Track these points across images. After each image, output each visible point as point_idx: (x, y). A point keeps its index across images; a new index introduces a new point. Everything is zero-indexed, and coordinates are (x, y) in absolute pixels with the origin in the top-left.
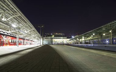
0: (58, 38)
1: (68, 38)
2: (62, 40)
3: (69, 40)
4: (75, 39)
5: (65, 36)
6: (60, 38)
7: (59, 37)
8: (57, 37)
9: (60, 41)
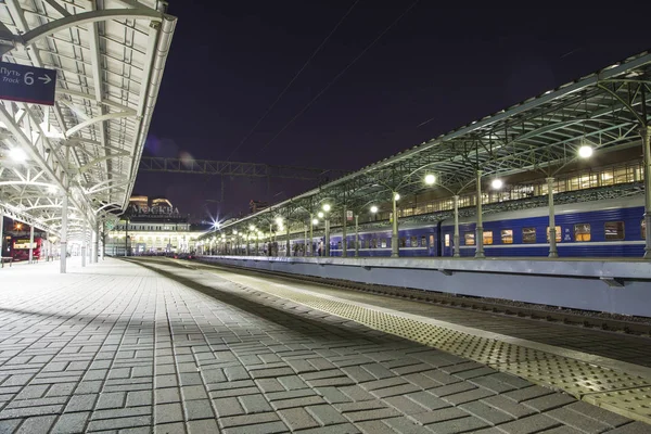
0: (151, 229)
1: (194, 228)
2: (167, 235)
3: (200, 239)
4: (228, 230)
5: (184, 221)
6: (160, 229)
7: (155, 225)
8: (146, 225)
9: (158, 240)
